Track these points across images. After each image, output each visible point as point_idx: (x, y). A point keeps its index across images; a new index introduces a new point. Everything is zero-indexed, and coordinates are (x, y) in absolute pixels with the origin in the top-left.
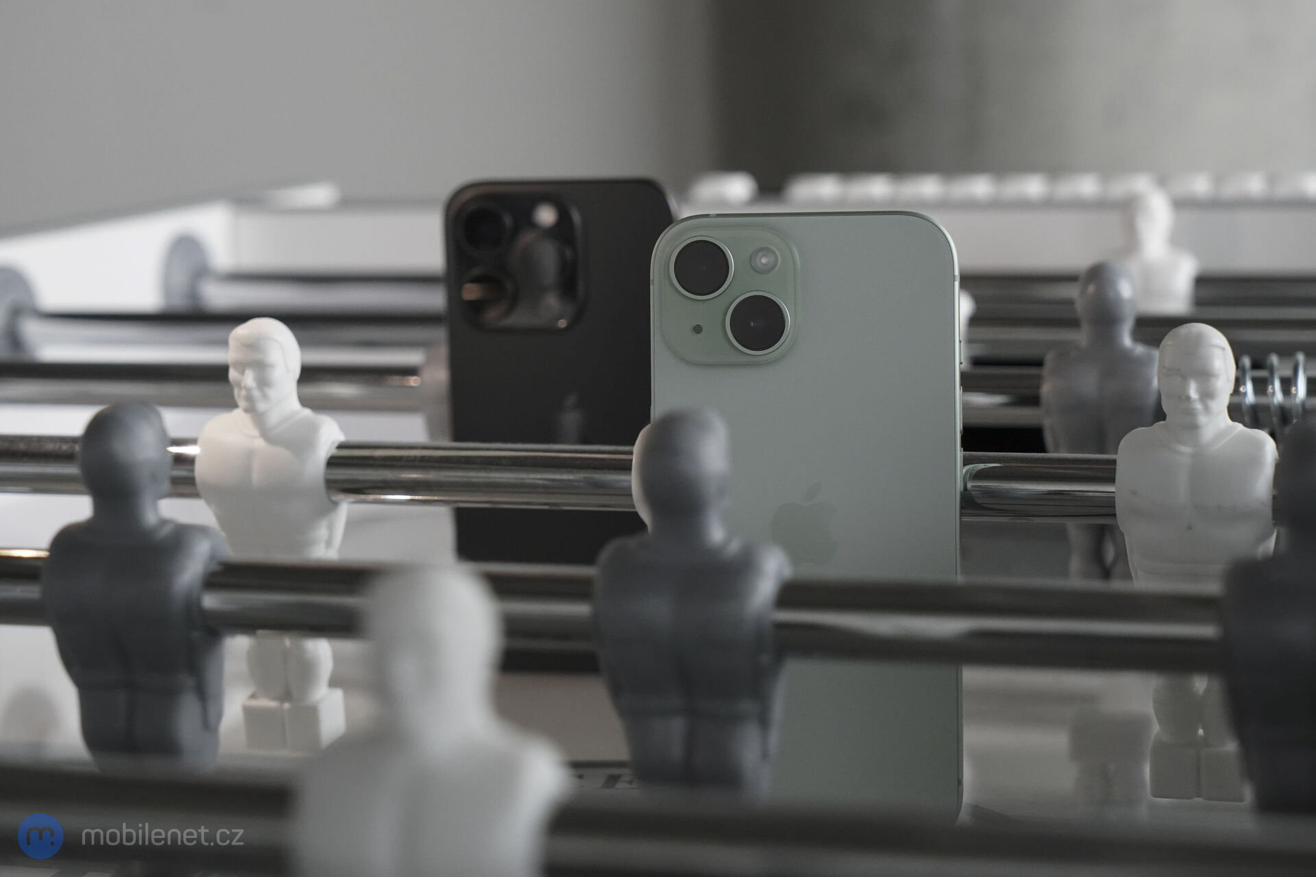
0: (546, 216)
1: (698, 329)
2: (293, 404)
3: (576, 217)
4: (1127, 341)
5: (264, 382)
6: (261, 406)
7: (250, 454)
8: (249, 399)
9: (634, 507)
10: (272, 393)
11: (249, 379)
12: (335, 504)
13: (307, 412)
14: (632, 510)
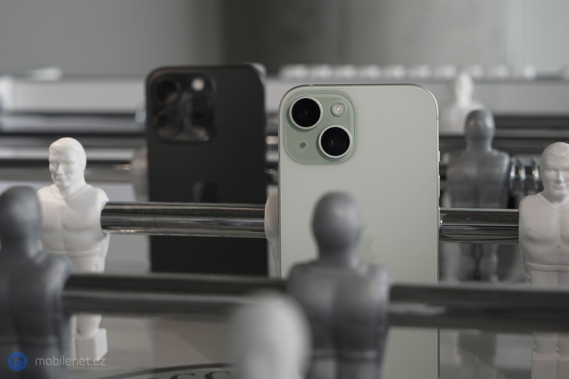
0: (198, 85)
1: (303, 145)
2: (83, 182)
3: (214, 84)
4: (489, 148)
5: (68, 172)
6: (67, 184)
7: (62, 208)
8: (60, 180)
9: (265, 236)
10: (72, 177)
11: (61, 170)
12: (105, 235)
13: (89, 187)
14: (264, 237)
